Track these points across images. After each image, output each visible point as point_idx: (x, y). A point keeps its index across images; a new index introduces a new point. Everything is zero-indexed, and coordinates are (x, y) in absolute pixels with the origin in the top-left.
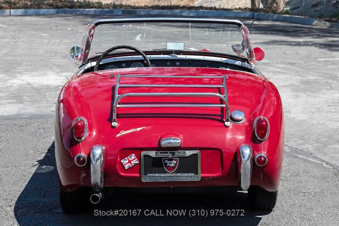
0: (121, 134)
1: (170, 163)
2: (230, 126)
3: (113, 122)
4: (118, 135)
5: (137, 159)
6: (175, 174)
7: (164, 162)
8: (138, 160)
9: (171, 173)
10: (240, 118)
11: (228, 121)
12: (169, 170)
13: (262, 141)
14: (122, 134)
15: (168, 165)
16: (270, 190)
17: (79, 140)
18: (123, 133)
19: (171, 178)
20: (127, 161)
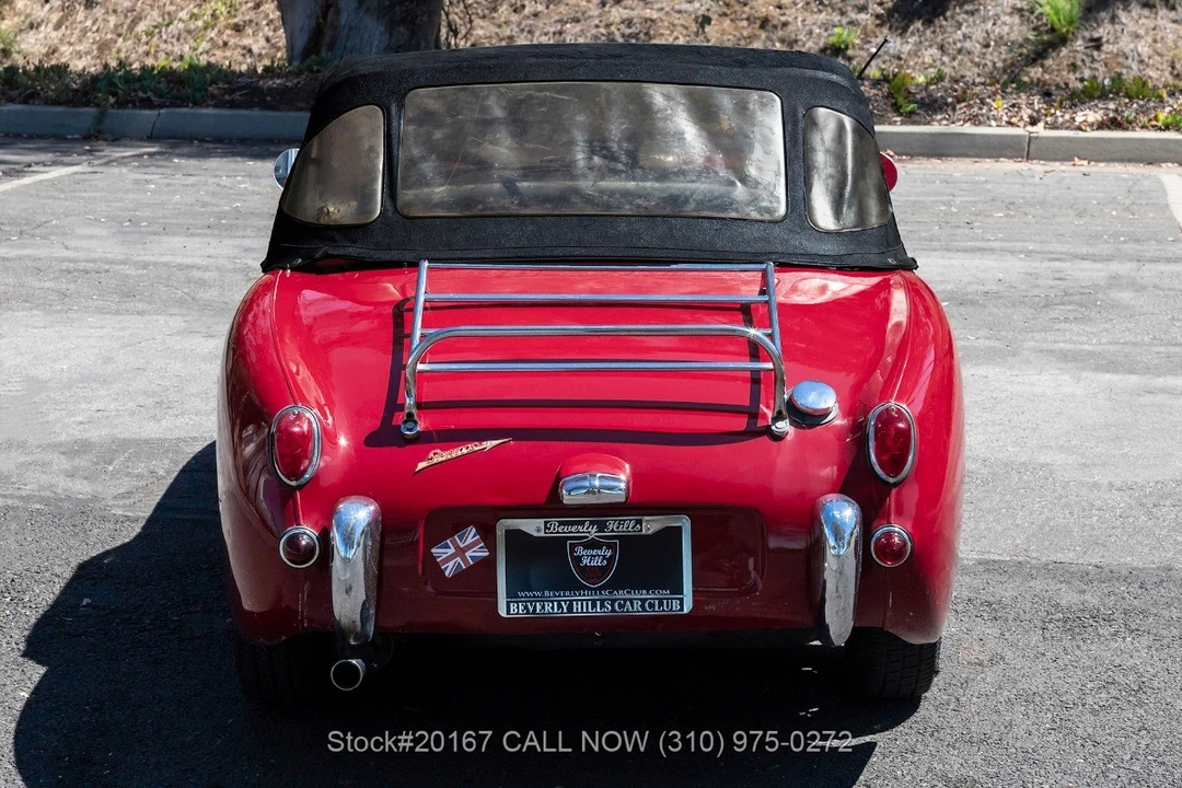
0: (431, 462)
1: (592, 556)
2: (787, 435)
3: (406, 422)
4: (421, 465)
5: (482, 544)
6: (610, 593)
7: (572, 551)
9: (595, 589)
10: (823, 405)
11: (780, 417)
12: (587, 579)
13: (894, 485)
14: (435, 461)
15: (584, 562)
16: (916, 640)
17: (294, 483)
18: (439, 457)
19: (594, 606)
20: (452, 550)
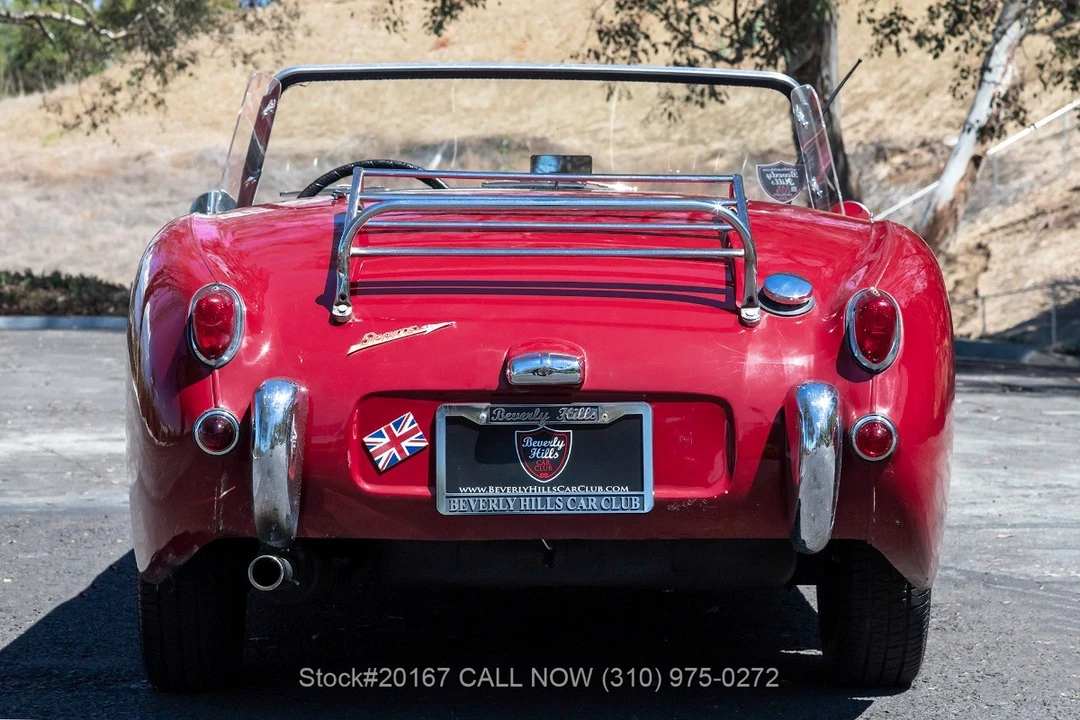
0: (366, 345)
1: (543, 447)
2: (758, 323)
3: (338, 305)
4: (354, 348)
5: (421, 433)
6: (561, 489)
7: (520, 442)
8: (425, 435)
9: (546, 485)
10: (795, 296)
11: (751, 304)
12: (537, 473)
13: (878, 372)
14: (370, 344)
15: (534, 455)
17: (212, 362)
18: (373, 340)
19: (544, 503)
20: (387, 440)
